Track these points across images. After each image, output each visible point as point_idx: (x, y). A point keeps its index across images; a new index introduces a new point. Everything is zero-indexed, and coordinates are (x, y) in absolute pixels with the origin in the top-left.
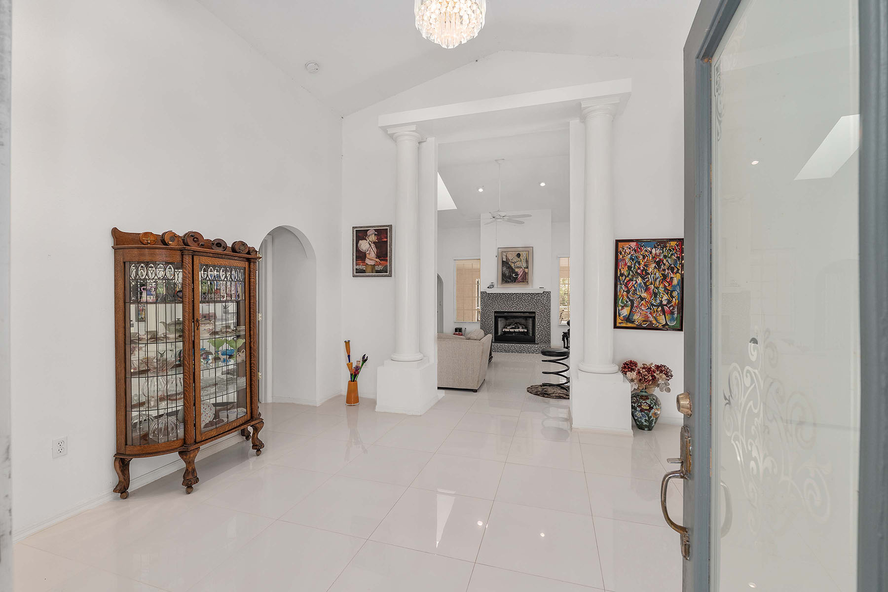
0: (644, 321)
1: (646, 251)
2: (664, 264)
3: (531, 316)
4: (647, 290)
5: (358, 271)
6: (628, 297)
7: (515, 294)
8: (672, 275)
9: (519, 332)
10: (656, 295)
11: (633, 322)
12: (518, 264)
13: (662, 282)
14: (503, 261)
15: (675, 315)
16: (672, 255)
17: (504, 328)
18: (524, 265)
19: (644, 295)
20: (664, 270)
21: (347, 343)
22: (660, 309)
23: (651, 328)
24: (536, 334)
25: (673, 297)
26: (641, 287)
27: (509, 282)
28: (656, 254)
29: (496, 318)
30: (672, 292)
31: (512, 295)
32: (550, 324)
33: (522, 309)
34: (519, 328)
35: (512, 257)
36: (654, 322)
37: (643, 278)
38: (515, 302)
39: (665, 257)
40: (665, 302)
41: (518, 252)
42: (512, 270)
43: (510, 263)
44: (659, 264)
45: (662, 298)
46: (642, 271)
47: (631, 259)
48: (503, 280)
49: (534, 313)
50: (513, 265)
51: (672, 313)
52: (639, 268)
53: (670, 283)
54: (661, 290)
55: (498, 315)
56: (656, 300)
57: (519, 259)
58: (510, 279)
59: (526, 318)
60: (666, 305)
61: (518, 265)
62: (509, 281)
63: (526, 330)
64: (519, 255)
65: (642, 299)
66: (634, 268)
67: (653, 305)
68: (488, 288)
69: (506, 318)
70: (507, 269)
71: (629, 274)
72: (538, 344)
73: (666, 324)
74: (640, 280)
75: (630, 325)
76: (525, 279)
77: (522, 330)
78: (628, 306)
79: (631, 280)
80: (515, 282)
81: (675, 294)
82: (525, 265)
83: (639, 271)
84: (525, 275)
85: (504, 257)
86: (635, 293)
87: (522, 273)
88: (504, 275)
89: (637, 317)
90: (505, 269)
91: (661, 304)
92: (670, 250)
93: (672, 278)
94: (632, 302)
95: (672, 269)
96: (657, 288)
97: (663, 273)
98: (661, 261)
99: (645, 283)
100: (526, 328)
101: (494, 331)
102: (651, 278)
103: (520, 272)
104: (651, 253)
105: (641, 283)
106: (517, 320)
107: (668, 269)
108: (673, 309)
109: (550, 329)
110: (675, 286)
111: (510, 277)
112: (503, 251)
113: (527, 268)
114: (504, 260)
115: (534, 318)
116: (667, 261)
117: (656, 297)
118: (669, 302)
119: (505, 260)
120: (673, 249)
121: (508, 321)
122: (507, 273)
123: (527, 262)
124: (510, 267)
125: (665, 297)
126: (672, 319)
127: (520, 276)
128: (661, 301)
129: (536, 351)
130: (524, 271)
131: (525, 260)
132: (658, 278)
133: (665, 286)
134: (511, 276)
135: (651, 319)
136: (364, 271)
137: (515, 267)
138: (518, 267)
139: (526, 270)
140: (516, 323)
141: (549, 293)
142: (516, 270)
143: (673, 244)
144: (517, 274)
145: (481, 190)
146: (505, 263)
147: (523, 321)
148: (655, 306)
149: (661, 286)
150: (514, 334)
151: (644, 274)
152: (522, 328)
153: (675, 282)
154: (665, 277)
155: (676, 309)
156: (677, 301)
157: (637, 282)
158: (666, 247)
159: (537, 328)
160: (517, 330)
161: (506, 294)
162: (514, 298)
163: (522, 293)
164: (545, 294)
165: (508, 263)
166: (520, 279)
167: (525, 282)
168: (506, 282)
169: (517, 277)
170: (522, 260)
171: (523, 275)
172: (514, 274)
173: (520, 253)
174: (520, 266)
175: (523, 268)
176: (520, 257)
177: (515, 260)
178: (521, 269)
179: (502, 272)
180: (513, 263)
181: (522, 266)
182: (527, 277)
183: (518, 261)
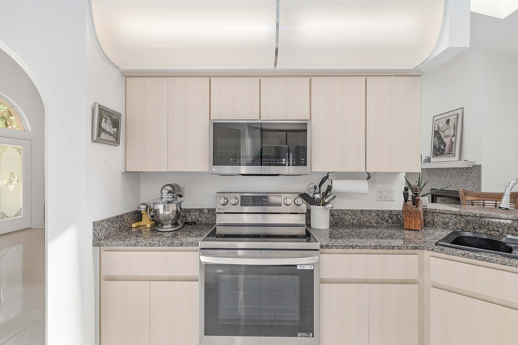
12: (447, 132)
14: (435, 131)
18: (451, 133)
27: (438, 155)
35: (442, 124)
41: (448, 118)
42: (441, 141)
43: (440, 133)
48: (434, 152)
50: (442, 135)
57: (448, 126)
58: (439, 151)
62: (438, 153)
64: (448, 121)
70: (437, 140)
76: (451, 150)
80: (442, 155)
82: (452, 133)
84: (452, 144)
85: (436, 126)
87: (449, 143)
88: (435, 147)
103: (447, 141)
111: (439, 149)
112: (436, 120)
119: (436, 129)
124: (440, 138)
127: (447, 147)
131: (453, 126)
134: (440, 147)
137: (444, 137)
138: (447, 136)
139: (453, 139)
141: (479, 168)
142: (445, 140)
144: (445, 145)
146: (437, 134)
161: (440, 168)
162: (446, 174)
163: (453, 168)
164: (475, 170)
165: (438, 133)
166: (447, 151)
167: (450, 154)
168: (436, 155)
169: (445, 148)
170: (451, 127)
171: (450, 145)
172: (442, 145)
173: (450, 118)
174: (448, 135)
175: (451, 137)
176: (449, 123)
177: (445, 128)
178: (449, 138)
179: (434, 143)
180: (443, 131)
181: (450, 135)
182: (453, 147)
183: (447, 128)
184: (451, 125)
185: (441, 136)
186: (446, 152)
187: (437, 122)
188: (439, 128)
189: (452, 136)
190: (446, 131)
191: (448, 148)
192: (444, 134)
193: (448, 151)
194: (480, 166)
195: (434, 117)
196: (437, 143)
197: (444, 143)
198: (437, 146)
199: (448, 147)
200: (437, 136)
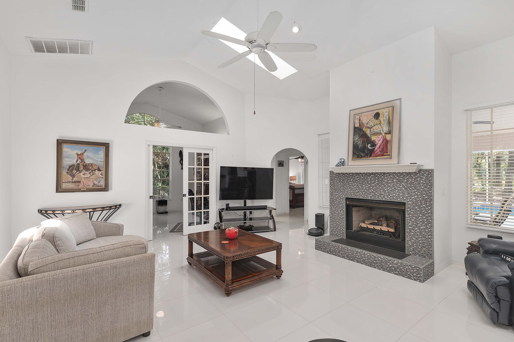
3: (400, 209)
7: (372, 173)
9: (381, 232)
12: (376, 129)
14: (355, 128)
17: (362, 222)
18: (384, 129)
24: (406, 239)
27: (362, 157)
29: (349, 208)
31: (368, 176)
32: (432, 226)
33: (384, 197)
34: (382, 225)
35: (367, 119)
38: (373, 186)
41: (377, 111)
42: (367, 139)
43: (364, 129)
48: (354, 154)
49: (403, 204)
50: (368, 132)
55: (352, 204)
57: (377, 122)
58: (364, 152)
61: (376, 131)
62: (363, 155)
63: (392, 230)
64: (377, 116)
68: (336, 166)
70: (360, 138)
72: (406, 257)
76: (385, 151)
77: (385, 228)
80: (370, 156)
82: (386, 129)
84: (386, 143)
85: (357, 122)
87: (381, 142)
88: (355, 147)
90: (357, 138)
100: (395, 226)
101: (345, 225)
103: (378, 140)
109: (432, 235)
111: (364, 149)
112: (355, 113)
113: (390, 132)
115: (404, 213)
119: (357, 125)
122: (360, 143)
123: (390, 123)
124: (364, 136)
127: (378, 146)
129: (396, 270)
130: (385, 139)
131: (386, 121)
134: (365, 147)
137: (371, 134)
138: (376, 134)
139: (388, 137)
140: (381, 217)
141: (430, 173)
142: (373, 138)
144: (374, 144)
146: (358, 131)
150: (375, 232)
152: (388, 226)
159: (407, 230)
160: (378, 228)
161: (360, 173)
162: (371, 180)
163: (384, 173)
164: (423, 175)
165: (361, 130)
166: (377, 151)
167: (385, 155)
168: (358, 157)
169: (374, 149)
170: (382, 122)
171: (383, 144)
172: (369, 145)
173: (379, 111)
174: (379, 132)
175: (384, 135)
176: (380, 118)
177: (372, 124)
178: (381, 136)
179: (354, 142)
180: (369, 128)
181: (382, 132)
182: (389, 147)
183: (375, 124)
184: (384, 120)
185: (366, 134)
186: (377, 153)
187: (358, 117)
188: (361, 124)
189: (386, 133)
190: (374, 128)
191: (379, 148)
192: (370, 130)
193: (380, 151)
194: (432, 170)
195: (350, 111)
196: (359, 142)
197: (373, 142)
198: (360, 145)
199: (380, 146)
200: (359, 134)
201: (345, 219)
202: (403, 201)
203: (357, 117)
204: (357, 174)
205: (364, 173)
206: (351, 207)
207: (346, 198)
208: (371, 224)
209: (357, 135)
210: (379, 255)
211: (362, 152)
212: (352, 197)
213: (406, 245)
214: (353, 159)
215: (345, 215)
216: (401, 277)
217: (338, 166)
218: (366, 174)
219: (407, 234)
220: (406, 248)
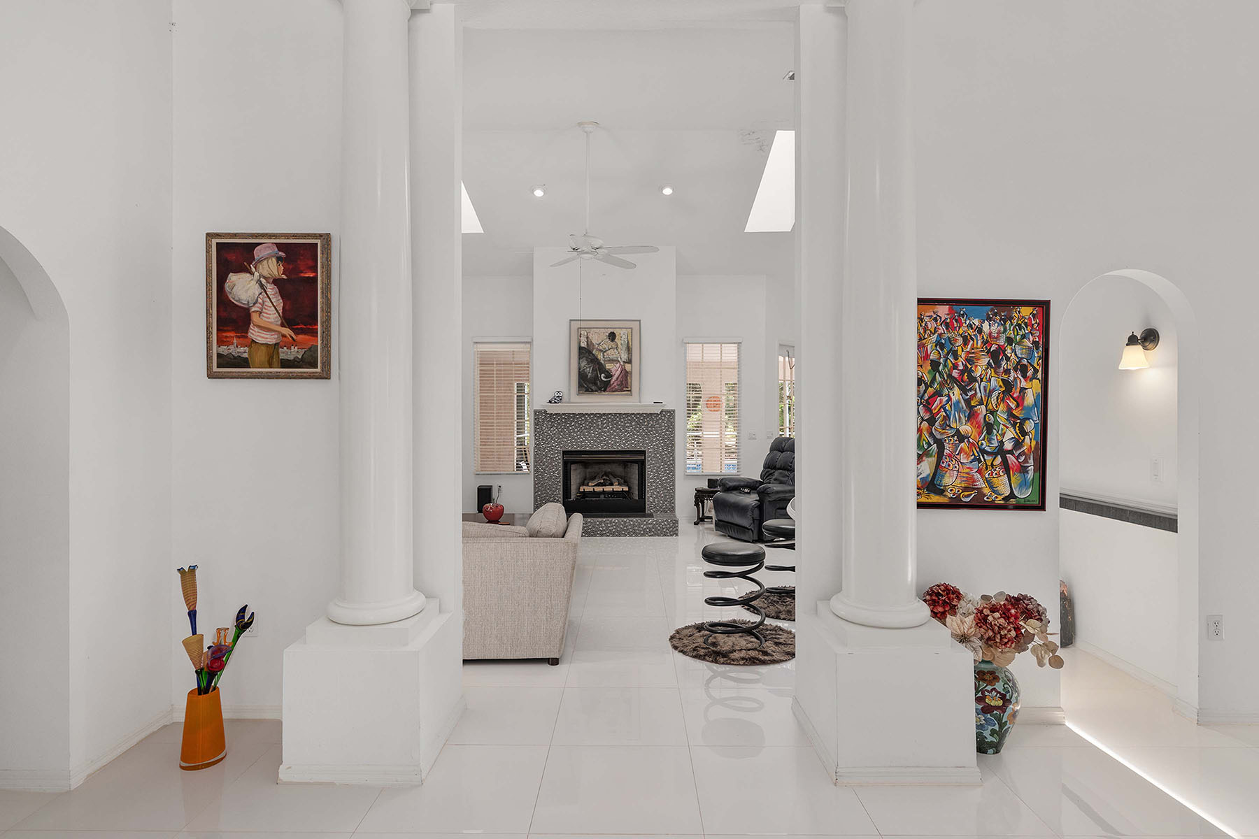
0: (965, 489)
1: (970, 326)
2: (1008, 359)
3: (637, 460)
4: (972, 416)
5: (225, 361)
6: (931, 434)
7: (605, 414)
8: (1024, 384)
9: (613, 493)
10: (990, 428)
11: (941, 492)
12: (612, 354)
13: (1003, 400)
14: (580, 348)
15: (1030, 475)
16: (1024, 337)
17: (583, 484)
18: (622, 356)
19: (965, 428)
20: (1007, 372)
21: (188, 576)
22: (999, 460)
23: (980, 504)
24: (647, 495)
25: (1024, 433)
26: (960, 410)
27: (592, 391)
28: (990, 334)
29: (566, 465)
30: (1023, 421)
31: (599, 418)
32: (674, 475)
33: (620, 446)
34: (612, 484)
35: (599, 338)
36: (987, 491)
37: (964, 391)
38: (605, 432)
39: (1010, 341)
40: (1008, 446)
41: (612, 330)
42: (599, 367)
43: (594, 352)
44: (997, 356)
45: (1003, 435)
46: (962, 373)
47: (939, 344)
48: (580, 386)
49: (643, 453)
50: (600, 356)
51: (1023, 469)
52: (955, 366)
53: (1020, 401)
54: (1002, 416)
55: (571, 459)
56: (990, 441)
57: (612, 344)
58: (595, 384)
59: (625, 464)
60: (1011, 452)
61: (611, 357)
62: (593, 388)
63: (626, 489)
64: (612, 336)
65: (961, 438)
66: (945, 366)
67: (983, 452)
68: (550, 402)
69: (585, 464)
70: (588, 364)
71: (934, 379)
72: (651, 516)
73: (1012, 495)
74: (956, 394)
75: (935, 499)
76: (624, 385)
77: (617, 488)
78: (931, 456)
79: (938, 393)
80: (604, 391)
81: (1029, 426)
82: (624, 356)
83: (955, 373)
84: (626, 375)
85: (583, 339)
86: (946, 425)
87: (619, 372)
88: (582, 376)
89: (951, 481)
90: (584, 363)
91: (1001, 451)
92: (1019, 325)
93: (1023, 390)
94: (940, 444)
95: (1024, 370)
96: (993, 412)
97: (1005, 377)
98: (1001, 350)
99: (968, 402)
100: (626, 483)
101: (561, 492)
102: (979, 390)
103: (615, 369)
104: (980, 331)
105: (958, 402)
106: (608, 468)
107: (1015, 369)
108: (1026, 461)
109: (674, 485)
110: (1030, 409)
111: (595, 380)
112: (579, 327)
113: (630, 362)
114: (582, 345)
115: (642, 464)
116: (1014, 351)
117: (989, 432)
118: (1018, 444)
119: (584, 345)
120: (1026, 324)
121: (588, 470)
122: (589, 371)
123: (629, 349)
124: (594, 360)
125: (1010, 434)
126: (1024, 484)
127: (614, 378)
128: (1002, 443)
129: (650, 531)
130: (623, 370)
131: (625, 346)
132: (994, 390)
133: (1009, 410)
134: (597, 378)
135: (981, 484)
136: (243, 363)
137: (605, 361)
138: (612, 361)
139: (628, 367)
140: (606, 474)
141: (672, 414)
142: (608, 366)
143: (1026, 311)
144: (609, 375)
145: (539, 193)
146: (585, 353)
147: (619, 470)
148: (988, 453)
149: (1002, 408)
150: (602, 497)
151: (966, 381)
152: (619, 485)
153: (1030, 399)
154: (1008, 386)
155: (1031, 461)
156: (1034, 443)
157: (950, 399)
158: (1011, 318)
159: (648, 484)
160: (608, 488)
161: (588, 414)
162: (603, 424)
163: (620, 414)
164: (664, 416)
165: (590, 352)
166: (615, 384)
167: (624, 391)
168: (587, 390)
169: (610, 381)
170: (620, 346)
171: (621, 376)
172: (603, 375)
173: (615, 331)
174: (615, 359)
175: (622, 363)
176: (616, 340)
177: (605, 346)
178: (618, 365)
179: (579, 369)
180: (601, 351)
181: (619, 359)
182: (629, 380)
183: (610, 347)
184: (621, 344)
185: (597, 359)
186: (614, 387)
189: (624, 362)
190: (609, 352)
191: (617, 380)
192: (604, 355)
193: (618, 385)
194: (674, 411)
195: (571, 320)
196: (588, 369)
197: (607, 372)
198: (589, 374)
199: (617, 378)
200: (586, 357)
201: (561, 484)
202: (643, 449)
203: (582, 332)
204: (582, 415)
205: (592, 414)
206: (569, 464)
207: (564, 452)
208: (598, 485)
209: (584, 358)
210: (630, 519)
211: (592, 383)
212: (573, 449)
213: (647, 503)
214: (579, 394)
215: (561, 477)
216: (657, 537)
217: (555, 402)
218: (595, 415)
219: (647, 489)
220: (647, 506)
